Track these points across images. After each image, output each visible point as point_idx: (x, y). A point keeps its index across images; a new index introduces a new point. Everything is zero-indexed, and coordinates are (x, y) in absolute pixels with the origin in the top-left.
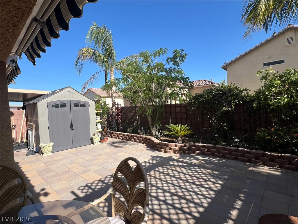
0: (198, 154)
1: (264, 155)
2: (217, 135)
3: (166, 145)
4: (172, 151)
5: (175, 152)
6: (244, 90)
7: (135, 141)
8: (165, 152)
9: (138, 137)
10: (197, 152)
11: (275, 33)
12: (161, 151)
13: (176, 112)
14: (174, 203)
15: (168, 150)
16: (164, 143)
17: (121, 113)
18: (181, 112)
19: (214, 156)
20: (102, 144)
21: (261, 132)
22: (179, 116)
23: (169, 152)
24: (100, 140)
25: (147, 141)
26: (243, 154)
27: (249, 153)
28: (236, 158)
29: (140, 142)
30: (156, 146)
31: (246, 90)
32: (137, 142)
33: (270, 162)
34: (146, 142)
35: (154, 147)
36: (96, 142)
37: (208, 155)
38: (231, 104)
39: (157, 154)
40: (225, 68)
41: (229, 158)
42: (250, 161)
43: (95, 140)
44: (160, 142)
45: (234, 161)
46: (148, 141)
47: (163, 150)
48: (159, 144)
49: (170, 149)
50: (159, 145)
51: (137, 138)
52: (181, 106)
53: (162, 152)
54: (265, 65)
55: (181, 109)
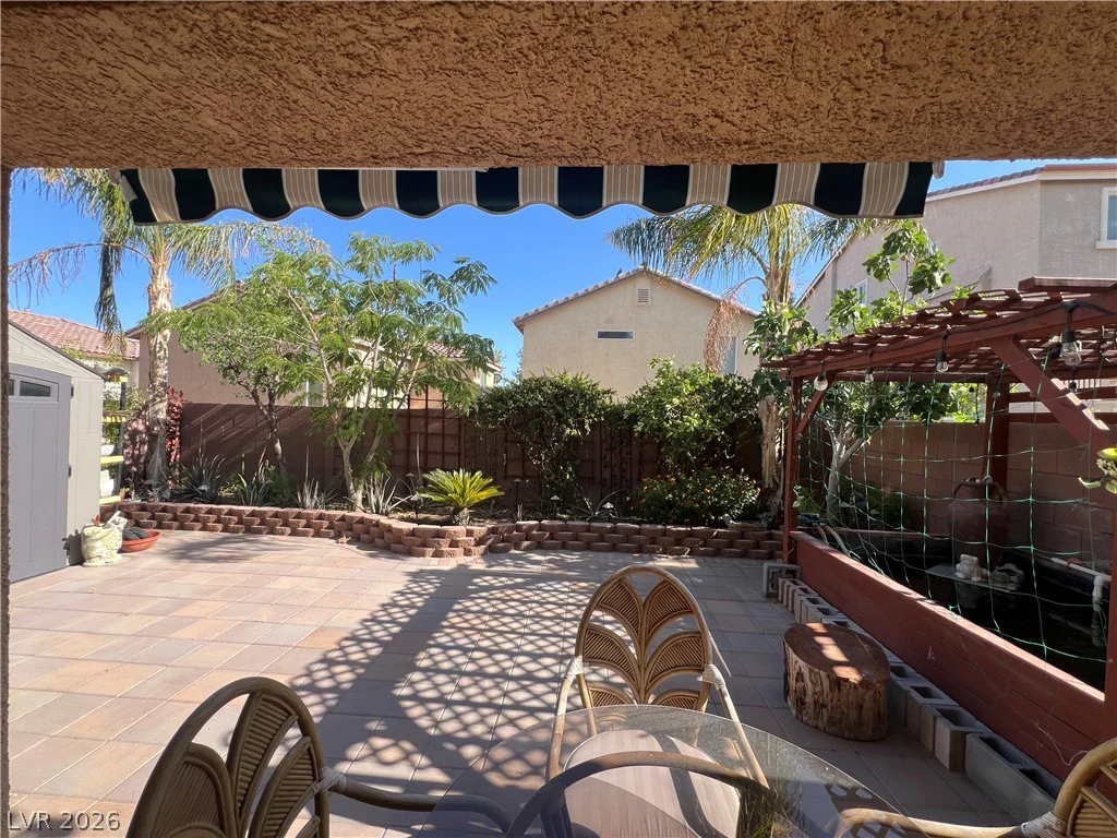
0: (528, 549)
1: (665, 533)
2: (555, 498)
3: (439, 535)
4: (459, 551)
5: (467, 552)
6: (605, 393)
7: (294, 533)
8: (438, 554)
9: (308, 518)
10: (526, 543)
11: (620, 272)
12: (423, 555)
13: (426, 435)
14: (443, 694)
15: (445, 548)
16: (431, 530)
17: (180, 428)
18: (443, 435)
19: (564, 547)
20: (134, 558)
21: (652, 486)
22: (435, 445)
23: (451, 555)
24: (120, 543)
25: (351, 529)
26: (628, 536)
27: (638, 532)
28: (614, 548)
29: (318, 534)
30: (400, 542)
31: (608, 392)
32: (304, 534)
33: (674, 546)
34: (350, 533)
35: (392, 545)
36: (104, 555)
37: (553, 548)
38: (583, 423)
39: (414, 564)
40: (520, 324)
41: (600, 550)
42: (640, 550)
43: (98, 544)
44: (415, 525)
45: (610, 555)
46: (356, 526)
47: (430, 551)
48: (413, 533)
49: (454, 544)
50: (413, 535)
51: (303, 522)
52: (443, 418)
53: (428, 558)
54: (602, 335)
55: (443, 427)
